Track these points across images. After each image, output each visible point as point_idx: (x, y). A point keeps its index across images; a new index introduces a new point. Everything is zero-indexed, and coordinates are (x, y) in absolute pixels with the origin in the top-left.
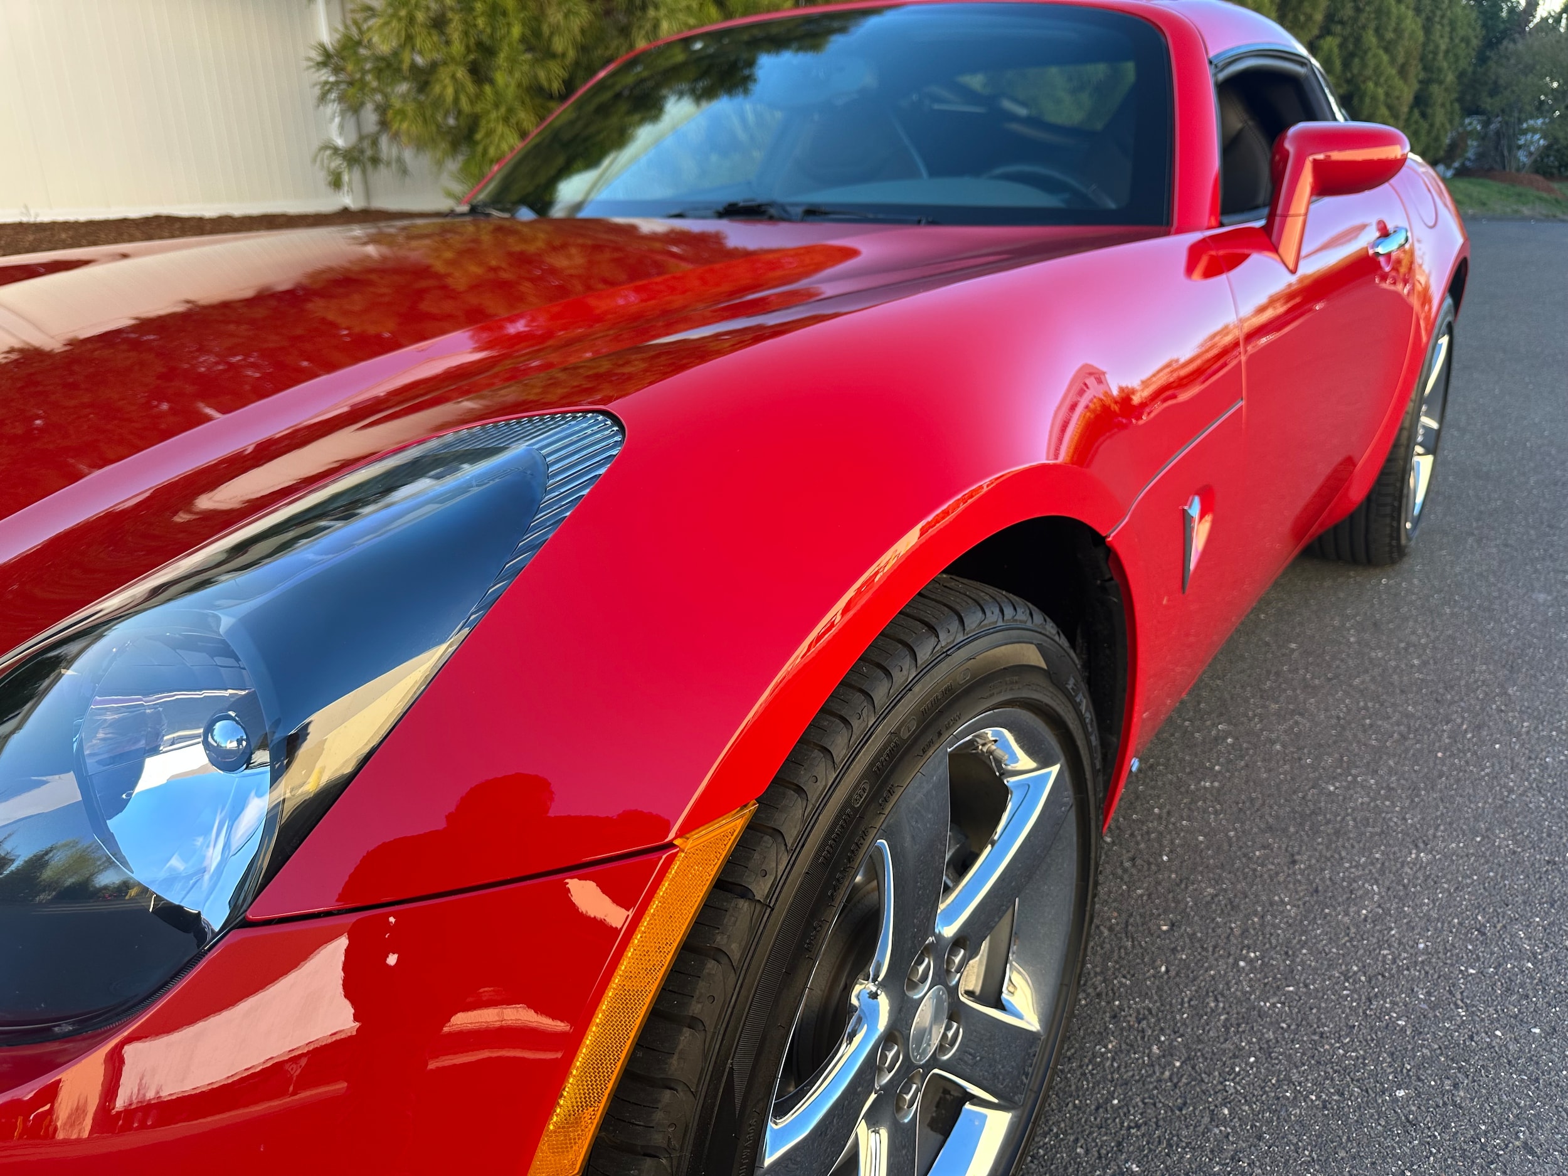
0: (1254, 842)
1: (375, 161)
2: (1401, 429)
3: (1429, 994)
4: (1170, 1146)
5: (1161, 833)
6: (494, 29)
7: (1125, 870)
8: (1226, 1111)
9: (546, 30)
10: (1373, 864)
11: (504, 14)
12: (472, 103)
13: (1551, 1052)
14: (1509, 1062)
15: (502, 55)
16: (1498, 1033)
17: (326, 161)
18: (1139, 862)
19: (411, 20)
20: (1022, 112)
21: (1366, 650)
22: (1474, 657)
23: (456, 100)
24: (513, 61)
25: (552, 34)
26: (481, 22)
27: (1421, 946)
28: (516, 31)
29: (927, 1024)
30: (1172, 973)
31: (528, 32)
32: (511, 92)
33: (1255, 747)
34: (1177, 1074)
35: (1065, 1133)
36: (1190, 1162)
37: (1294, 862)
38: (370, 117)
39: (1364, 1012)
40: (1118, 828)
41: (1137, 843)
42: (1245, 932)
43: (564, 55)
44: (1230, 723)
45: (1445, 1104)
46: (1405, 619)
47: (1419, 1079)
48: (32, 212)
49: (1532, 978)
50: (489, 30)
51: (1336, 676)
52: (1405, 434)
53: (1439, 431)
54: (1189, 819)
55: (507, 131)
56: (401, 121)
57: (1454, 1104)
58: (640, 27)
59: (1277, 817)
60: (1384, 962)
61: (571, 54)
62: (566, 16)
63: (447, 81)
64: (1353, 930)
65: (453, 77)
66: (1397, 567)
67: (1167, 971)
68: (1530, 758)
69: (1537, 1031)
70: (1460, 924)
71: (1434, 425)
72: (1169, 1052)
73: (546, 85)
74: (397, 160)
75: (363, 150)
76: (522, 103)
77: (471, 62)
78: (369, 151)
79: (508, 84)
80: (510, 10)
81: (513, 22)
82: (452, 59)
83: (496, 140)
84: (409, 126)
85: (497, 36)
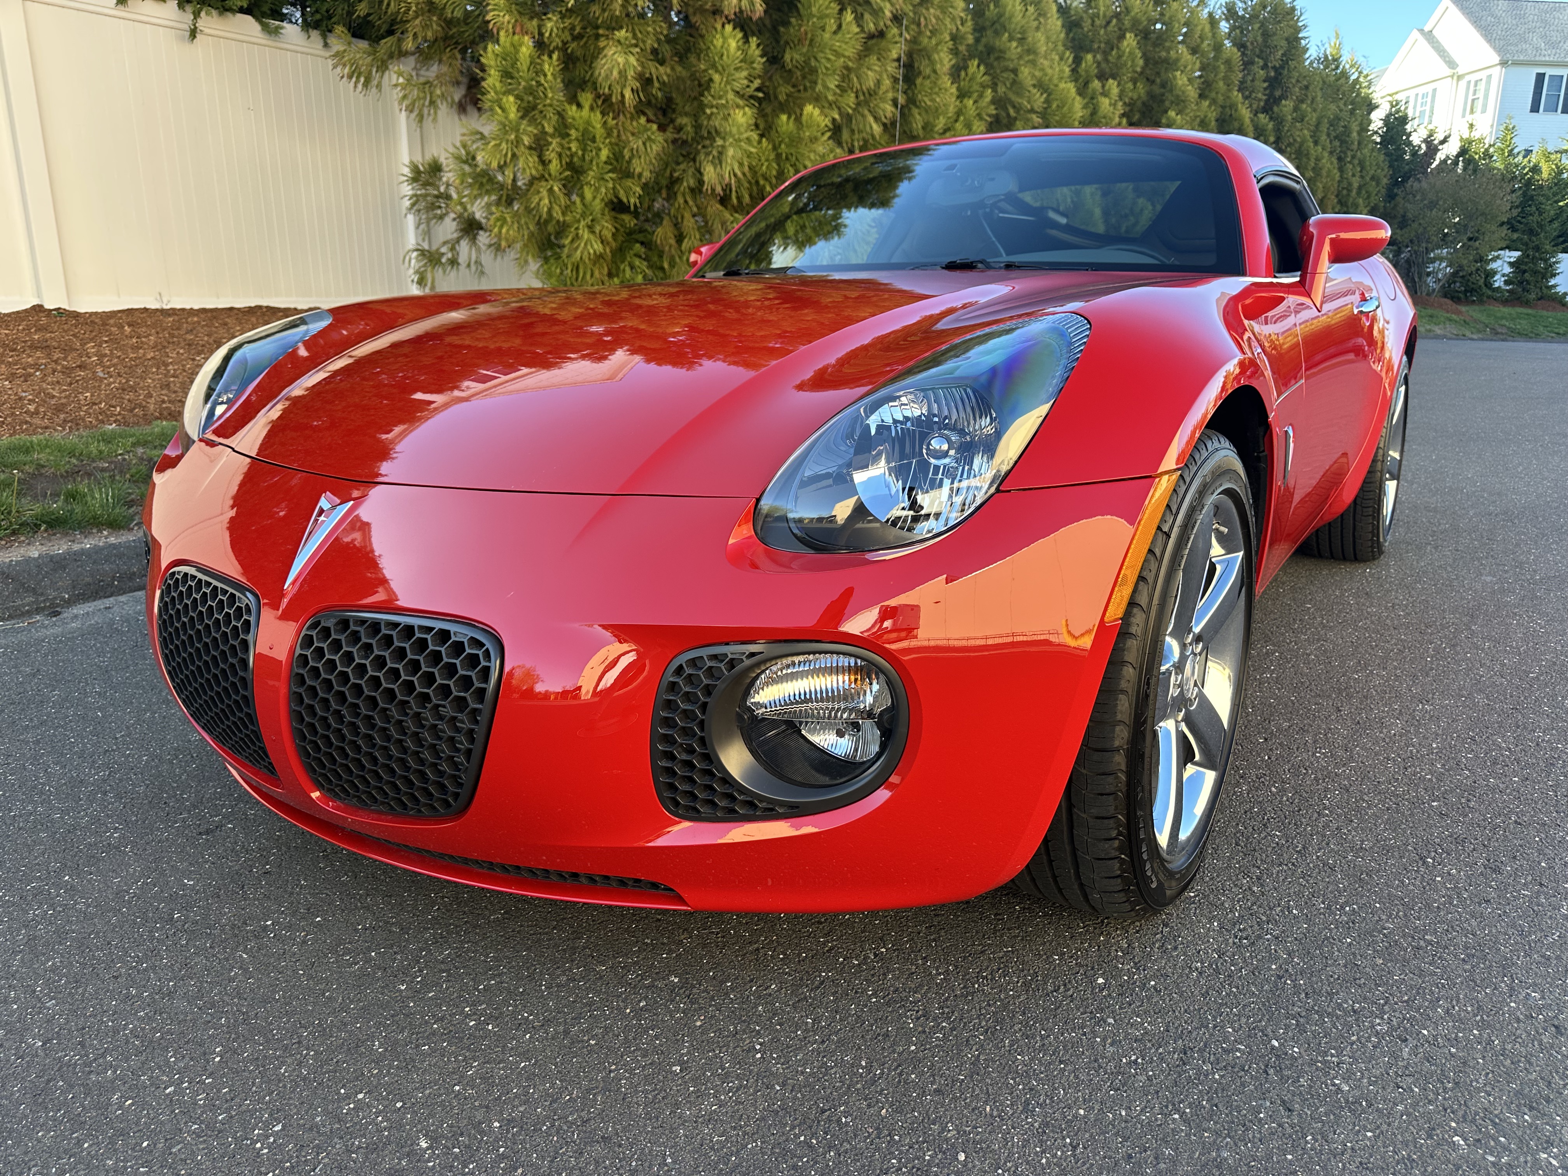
0: (1309, 702)
2: (1378, 448)
3: (1443, 765)
4: (1296, 825)
6: (584, 150)
8: (1327, 812)
9: (627, 154)
10: (1393, 711)
11: (594, 140)
12: (564, 214)
13: (1527, 787)
14: (1500, 791)
15: (591, 173)
16: (1491, 780)
17: (413, 262)
19: (518, 142)
20: (1063, 221)
21: (1364, 608)
22: (1444, 611)
23: (550, 210)
24: (599, 179)
25: (631, 159)
26: (574, 146)
27: (1434, 746)
28: (605, 153)
30: (1273, 759)
31: (612, 156)
32: (598, 205)
33: (1296, 657)
34: (1291, 799)
37: (1340, 711)
38: (451, 226)
39: (1404, 773)
42: (1315, 741)
43: (640, 175)
44: (1274, 645)
45: (1463, 807)
46: (1388, 591)
47: (1445, 798)
49: (1509, 758)
50: (580, 153)
51: (1345, 621)
52: (1381, 452)
53: (1401, 461)
54: (1261, 692)
55: (592, 237)
56: (501, 227)
57: (1470, 807)
58: (707, 154)
59: (1322, 690)
60: (1411, 752)
61: (647, 174)
62: (644, 144)
63: (544, 193)
64: (1387, 739)
65: (551, 191)
66: (1376, 562)
67: (1269, 758)
68: (1492, 660)
69: (1516, 779)
70: (1458, 736)
71: (1397, 455)
72: (1282, 791)
73: (625, 200)
74: (476, 262)
75: (443, 254)
76: (603, 214)
77: (566, 178)
78: (450, 255)
79: (594, 198)
80: (598, 136)
81: (602, 146)
82: (550, 175)
83: (582, 245)
84: (508, 231)
85: (587, 158)
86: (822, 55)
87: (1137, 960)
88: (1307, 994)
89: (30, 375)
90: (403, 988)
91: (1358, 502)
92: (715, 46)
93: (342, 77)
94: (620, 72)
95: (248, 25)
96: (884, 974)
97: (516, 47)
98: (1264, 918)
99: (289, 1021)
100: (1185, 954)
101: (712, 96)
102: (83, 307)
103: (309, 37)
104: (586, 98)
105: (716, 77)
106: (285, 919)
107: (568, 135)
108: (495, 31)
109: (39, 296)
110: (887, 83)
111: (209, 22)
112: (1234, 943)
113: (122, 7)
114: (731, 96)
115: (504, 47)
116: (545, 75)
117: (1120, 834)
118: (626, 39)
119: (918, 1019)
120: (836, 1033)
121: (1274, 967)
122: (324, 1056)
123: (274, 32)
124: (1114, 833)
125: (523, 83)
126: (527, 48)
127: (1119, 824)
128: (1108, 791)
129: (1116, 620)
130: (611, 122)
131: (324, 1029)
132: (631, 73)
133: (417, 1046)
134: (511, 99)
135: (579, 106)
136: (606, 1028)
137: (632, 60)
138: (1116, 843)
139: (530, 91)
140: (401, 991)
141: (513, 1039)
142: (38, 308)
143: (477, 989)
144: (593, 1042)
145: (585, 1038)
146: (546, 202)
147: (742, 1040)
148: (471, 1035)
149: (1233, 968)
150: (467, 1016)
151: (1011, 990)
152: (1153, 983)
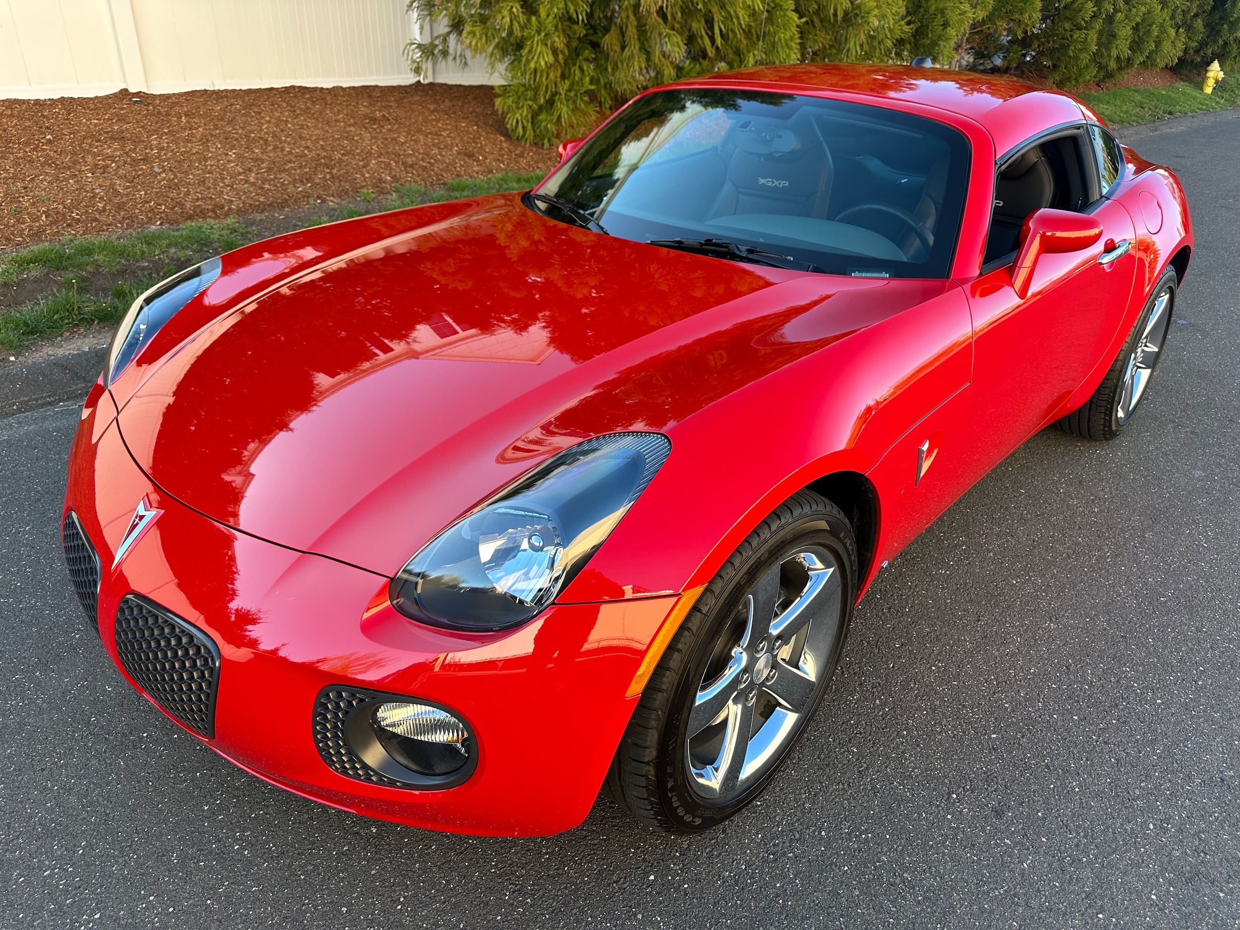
0: (960, 607)
1: (445, 53)
3: (1027, 694)
4: (874, 743)
5: (908, 596)
7: (884, 614)
8: (905, 733)
10: (1022, 626)
12: (522, 29)
13: (1079, 728)
14: (1055, 729)
16: (1055, 716)
17: (411, 53)
18: (892, 610)
21: (1068, 499)
23: (511, 26)
27: (1032, 671)
29: (762, 668)
30: (896, 668)
32: (550, 23)
33: (978, 553)
34: (887, 714)
35: (825, 732)
36: (882, 751)
37: (979, 620)
38: (443, 25)
39: (990, 698)
40: (886, 591)
41: (894, 600)
42: (940, 653)
44: (967, 537)
45: (1014, 743)
46: (1101, 480)
47: (1006, 731)
49: (1085, 693)
51: (1042, 514)
54: (927, 591)
55: (544, 49)
56: (472, 39)
57: (1019, 744)
59: (977, 595)
60: (1009, 676)
63: (505, 13)
64: (998, 659)
65: (510, 11)
67: (893, 667)
68: (1139, 577)
69: (1076, 718)
70: (1058, 662)
71: (1154, 349)
72: (884, 704)
73: (575, 16)
74: (461, 55)
75: (436, 46)
76: (556, 29)
78: (440, 47)
79: (548, 15)
83: (536, 57)
84: (477, 43)
87: (687, 861)
88: (787, 915)
89: (108, 166)
90: (206, 808)
91: (1094, 400)
96: (510, 848)
98: (797, 836)
99: (130, 825)
100: (723, 863)
102: (158, 89)
109: (125, 81)
112: (763, 857)
119: (514, 892)
120: (456, 896)
121: (778, 885)
122: (141, 861)
127: (651, 803)
128: (641, 785)
129: (640, 691)
131: (149, 837)
133: (198, 861)
136: (315, 865)
140: (204, 811)
141: (256, 865)
142: (124, 92)
143: (250, 817)
144: (302, 877)
145: (299, 873)
146: (508, 19)
147: (395, 891)
148: (232, 857)
149: (749, 881)
150: (236, 841)
151: (587, 877)
152: (686, 886)
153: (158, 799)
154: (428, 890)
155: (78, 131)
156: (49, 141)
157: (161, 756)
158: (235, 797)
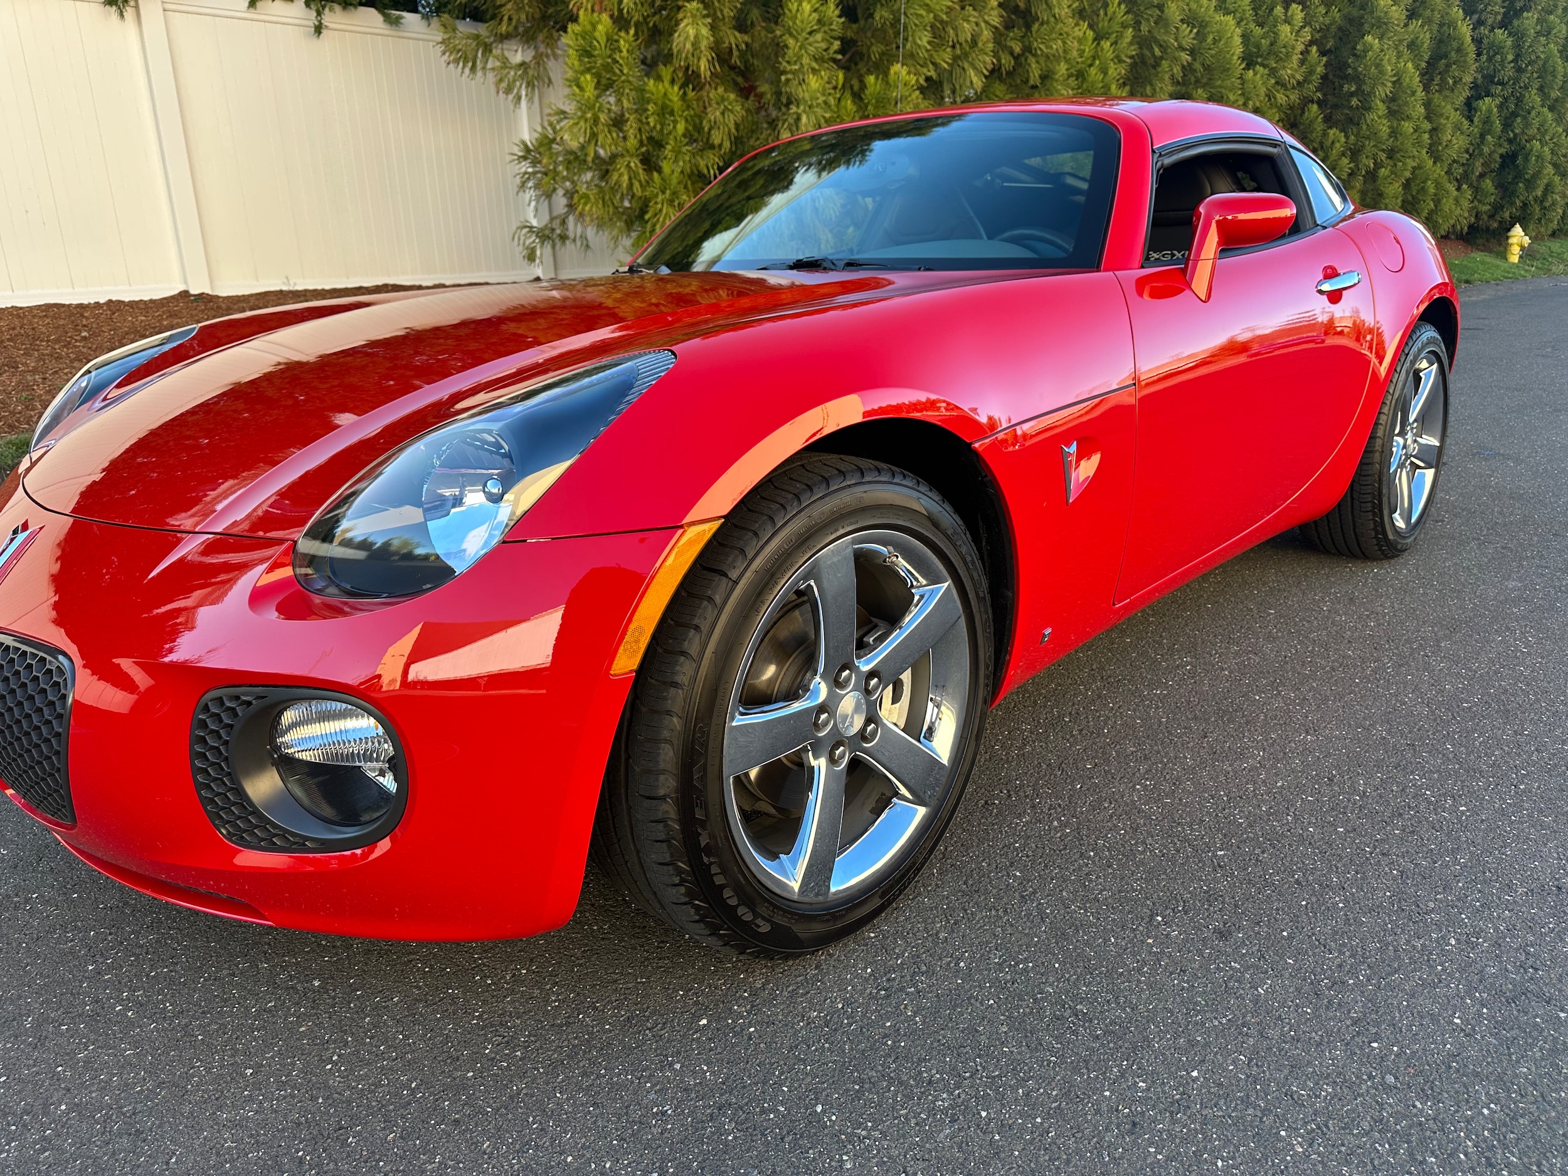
0: (1179, 725)
1: (563, 238)
3: (1270, 808)
4: (1046, 866)
5: (1109, 718)
6: (663, 125)
7: (1073, 736)
8: (1092, 854)
9: (706, 125)
10: (1266, 740)
11: (672, 113)
12: (643, 188)
13: (1345, 840)
14: (1310, 843)
15: (669, 147)
16: (1311, 829)
17: (522, 238)
18: (1084, 732)
19: (596, 120)
21: (1333, 616)
23: (631, 186)
24: (678, 152)
25: (710, 130)
26: (652, 120)
27: (1279, 784)
28: (681, 127)
29: (850, 712)
30: (1085, 789)
31: (691, 128)
32: (675, 178)
33: (1208, 672)
34: (1068, 835)
35: (977, 857)
36: (1056, 874)
37: (1206, 737)
38: (560, 201)
39: (1217, 815)
40: (1077, 713)
41: (1088, 722)
42: (1148, 771)
43: (720, 146)
44: (1194, 657)
45: (1250, 859)
46: (1380, 596)
47: (1238, 847)
48: (292, 282)
49: (1355, 804)
50: (658, 127)
51: (1298, 631)
53: (1440, 449)
54: (1134, 710)
55: (671, 210)
56: (585, 204)
57: (1257, 860)
58: (785, 121)
59: (1205, 712)
60: (1246, 791)
61: (727, 145)
62: (723, 113)
63: (623, 170)
64: (1231, 773)
65: (628, 167)
66: (1391, 561)
67: (1081, 787)
68: (1433, 685)
69: (1341, 830)
70: (1316, 775)
71: (1433, 441)
72: (1065, 825)
73: (705, 171)
74: (581, 236)
75: (554, 228)
77: (643, 154)
78: (558, 230)
79: (673, 171)
80: (676, 110)
81: (679, 119)
82: (628, 151)
83: (661, 219)
85: (665, 132)
86: (912, 11)
87: (758, 1002)
88: (896, 1058)
90: (90, 968)
92: (790, 11)
93: (449, 64)
94: (693, 45)
95: (370, 17)
96: (505, 996)
97: (594, 26)
98: (924, 968)
100: (810, 1001)
101: (788, 62)
102: (224, 292)
103: (429, 25)
104: (666, 72)
105: (791, 42)
106: (49, 893)
107: (646, 110)
108: (575, 10)
109: (186, 283)
110: (987, 34)
111: (334, 18)
112: (871, 993)
113: (252, 10)
114: (806, 60)
115: (584, 26)
116: (621, 51)
117: (683, 881)
118: (698, 10)
119: (499, 1044)
120: (414, 1052)
121: (888, 1024)
123: (395, 22)
124: (677, 880)
125: (600, 62)
126: (604, 24)
127: (679, 871)
128: (660, 839)
129: (631, 672)
130: (691, 94)
132: (704, 44)
133: (59, 1025)
134: (588, 77)
135: (659, 78)
136: (222, 1024)
137: (705, 31)
138: (682, 890)
139: (607, 68)
140: (87, 971)
141: (140, 1027)
142: (185, 294)
143: (148, 975)
144: (200, 1037)
145: (198, 1033)
146: (626, 177)
147: (327, 1049)
148: (109, 1019)
149: (846, 1021)
150: (120, 1001)
151: (610, 1024)
152: (752, 1029)
153: (29, 960)
154: (376, 1046)
155: (120, 328)
156: (85, 338)
157: (48, 916)
158: (134, 955)
